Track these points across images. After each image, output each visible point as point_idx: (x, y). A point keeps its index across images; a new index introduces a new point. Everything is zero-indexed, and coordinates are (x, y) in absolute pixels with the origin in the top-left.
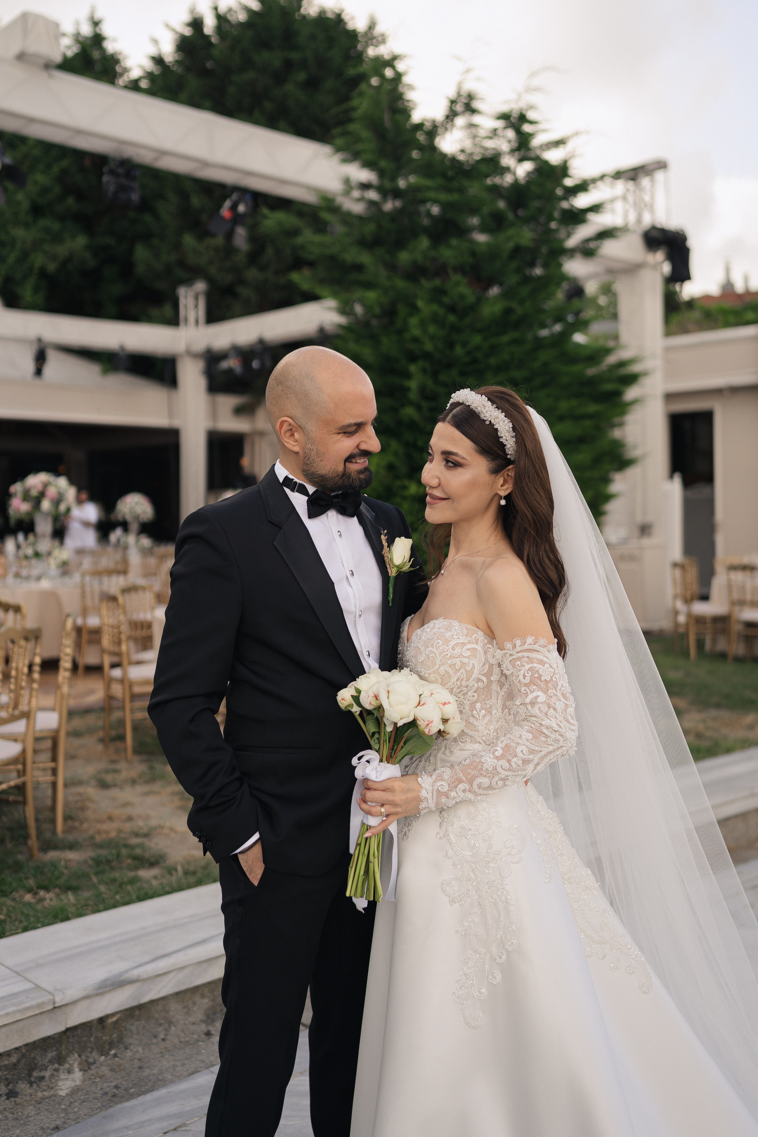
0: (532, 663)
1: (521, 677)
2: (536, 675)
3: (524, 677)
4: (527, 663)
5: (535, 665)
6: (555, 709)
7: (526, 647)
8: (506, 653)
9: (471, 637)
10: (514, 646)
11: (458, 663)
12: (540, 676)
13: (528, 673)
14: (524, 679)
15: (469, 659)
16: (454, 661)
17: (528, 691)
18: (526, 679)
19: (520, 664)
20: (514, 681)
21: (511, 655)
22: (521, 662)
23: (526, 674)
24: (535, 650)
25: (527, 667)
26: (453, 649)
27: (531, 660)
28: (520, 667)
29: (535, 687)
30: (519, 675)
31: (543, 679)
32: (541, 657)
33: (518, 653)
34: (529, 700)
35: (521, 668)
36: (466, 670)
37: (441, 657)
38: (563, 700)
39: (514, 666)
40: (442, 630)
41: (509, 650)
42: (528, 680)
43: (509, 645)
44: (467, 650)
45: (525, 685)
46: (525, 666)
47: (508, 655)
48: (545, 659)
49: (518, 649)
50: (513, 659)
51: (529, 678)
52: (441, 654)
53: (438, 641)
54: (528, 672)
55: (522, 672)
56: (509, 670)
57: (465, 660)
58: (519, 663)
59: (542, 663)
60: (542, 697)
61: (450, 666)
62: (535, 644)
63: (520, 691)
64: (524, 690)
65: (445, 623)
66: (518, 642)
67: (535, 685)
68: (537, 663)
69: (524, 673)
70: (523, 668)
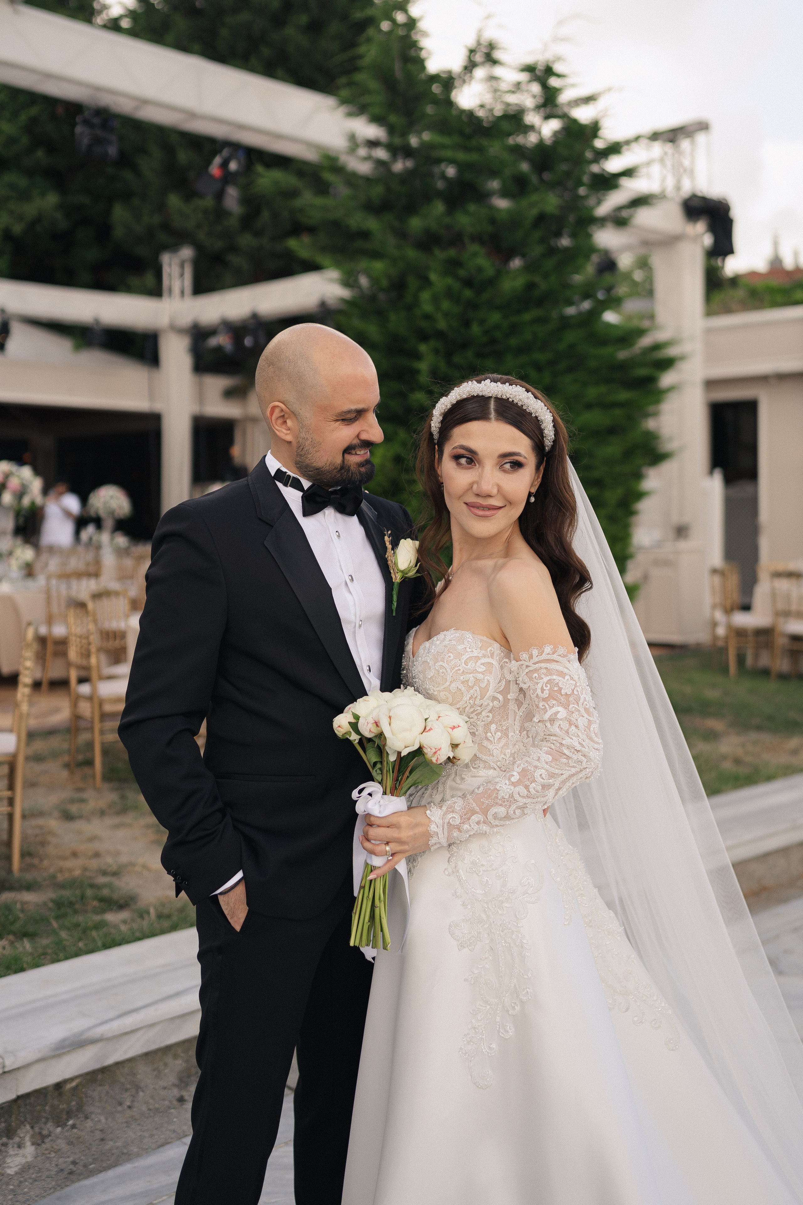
0: (551, 674)
1: (539, 691)
2: (556, 689)
3: (543, 690)
4: (546, 675)
5: (554, 677)
6: (577, 727)
7: (544, 656)
8: (522, 665)
9: (486, 650)
10: (531, 657)
11: (472, 679)
12: (560, 689)
13: (547, 687)
14: (543, 693)
15: (483, 674)
16: (466, 677)
17: (547, 706)
18: (544, 693)
19: (537, 677)
20: (531, 695)
21: (527, 666)
22: (538, 675)
23: (545, 688)
24: (554, 661)
25: (546, 679)
26: (466, 663)
27: (549, 672)
28: (537, 680)
29: (554, 702)
30: (536, 689)
31: (563, 692)
32: (561, 668)
33: (535, 664)
34: (548, 717)
35: (539, 681)
36: (480, 687)
37: (452, 672)
38: (586, 715)
39: (531, 679)
40: (454, 642)
41: (525, 661)
42: (547, 694)
43: (524, 656)
44: (481, 665)
45: (544, 700)
46: (543, 678)
47: (524, 666)
48: (566, 671)
49: (535, 659)
50: (530, 671)
51: (547, 692)
52: (453, 669)
53: (449, 654)
54: (547, 685)
55: (540, 685)
56: (525, 683)
57: (480, 676)
58: (536, 675)
59: (562, 674)
60: (562, 713)
61: (463, 682)
62: (553, 654)
63: (537, 707)
65: (457, 635)
66: (535, 652)
67: (554, 699)
68: (556, 675)
69: (542, 687)
70: (540, 681)
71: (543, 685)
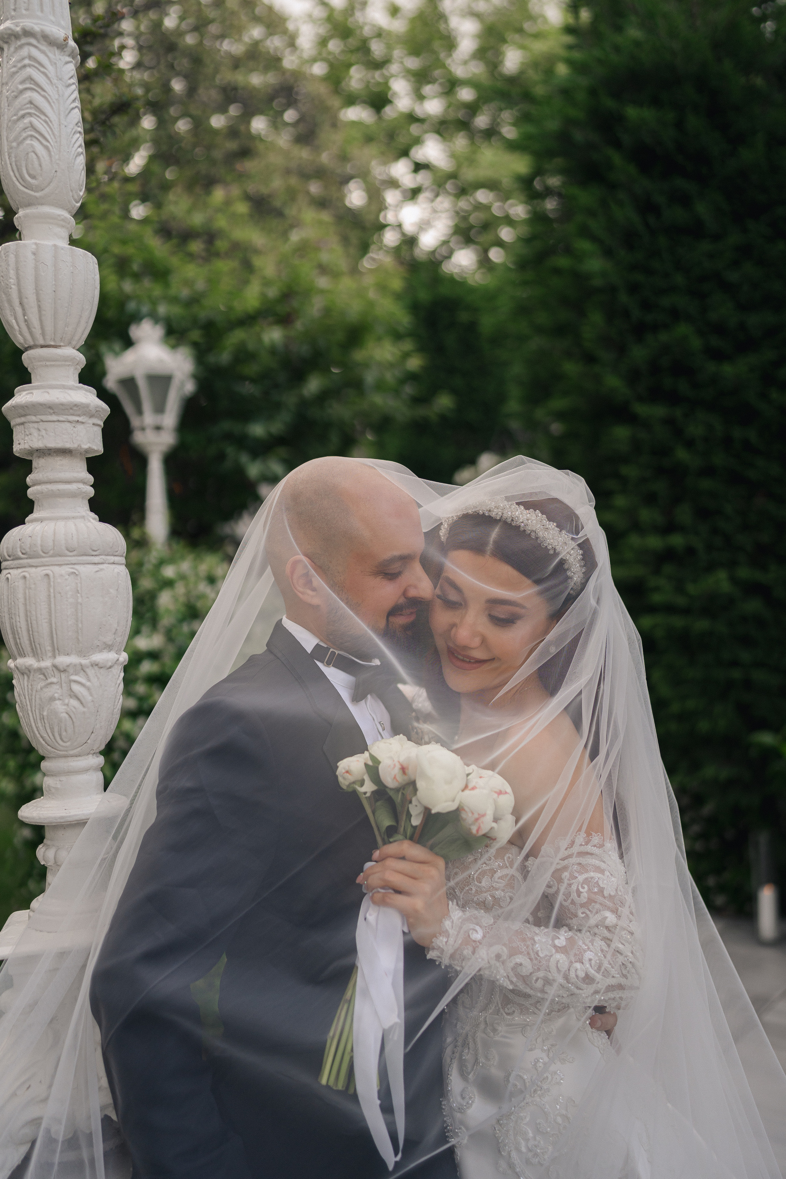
0: (587, 871)
1: (574, 895)
2: (596, 889)
3: (579, 893)
4: (580, 873)
5: (592, 874)
7: (575, 850)
12: (601, 889)
13: (583, 888)
14: (579, 896)
16: (482, 897)
17: (588, 912)
18: (582, 897)
19: (568, 876)
21: (552, 864)
22: (570, 873)
23: (581, 889)
24: (587, 853)
25: (581, 878)
26: (479, 880)
27: (583, 868)
28: (569, 880)
29: (597, 907)
30: (570, 892)
31: (606, 893)
32: (597, 863)
33: (563, 859)
34: (593, 924)
35: (571, 882)
37: (462, 893)
39: (559, 880)
41: (549, 859)
42: (585, 898)
44: (499, 879)
45: (582, 905)
46: (577, 877)
49: (564, 854)
51: (586, 895)
54: (583, 885)
55: (574, 888)
57: (500, 894)
58: (565, 874)
59: (600, 870)
62: (587, 843)
64: (583, 913)
66: (563, 846)
67: (596, 903)
68: (593, 872)
69: (578, 889)
70: (574, 881)
71: (578, 886)
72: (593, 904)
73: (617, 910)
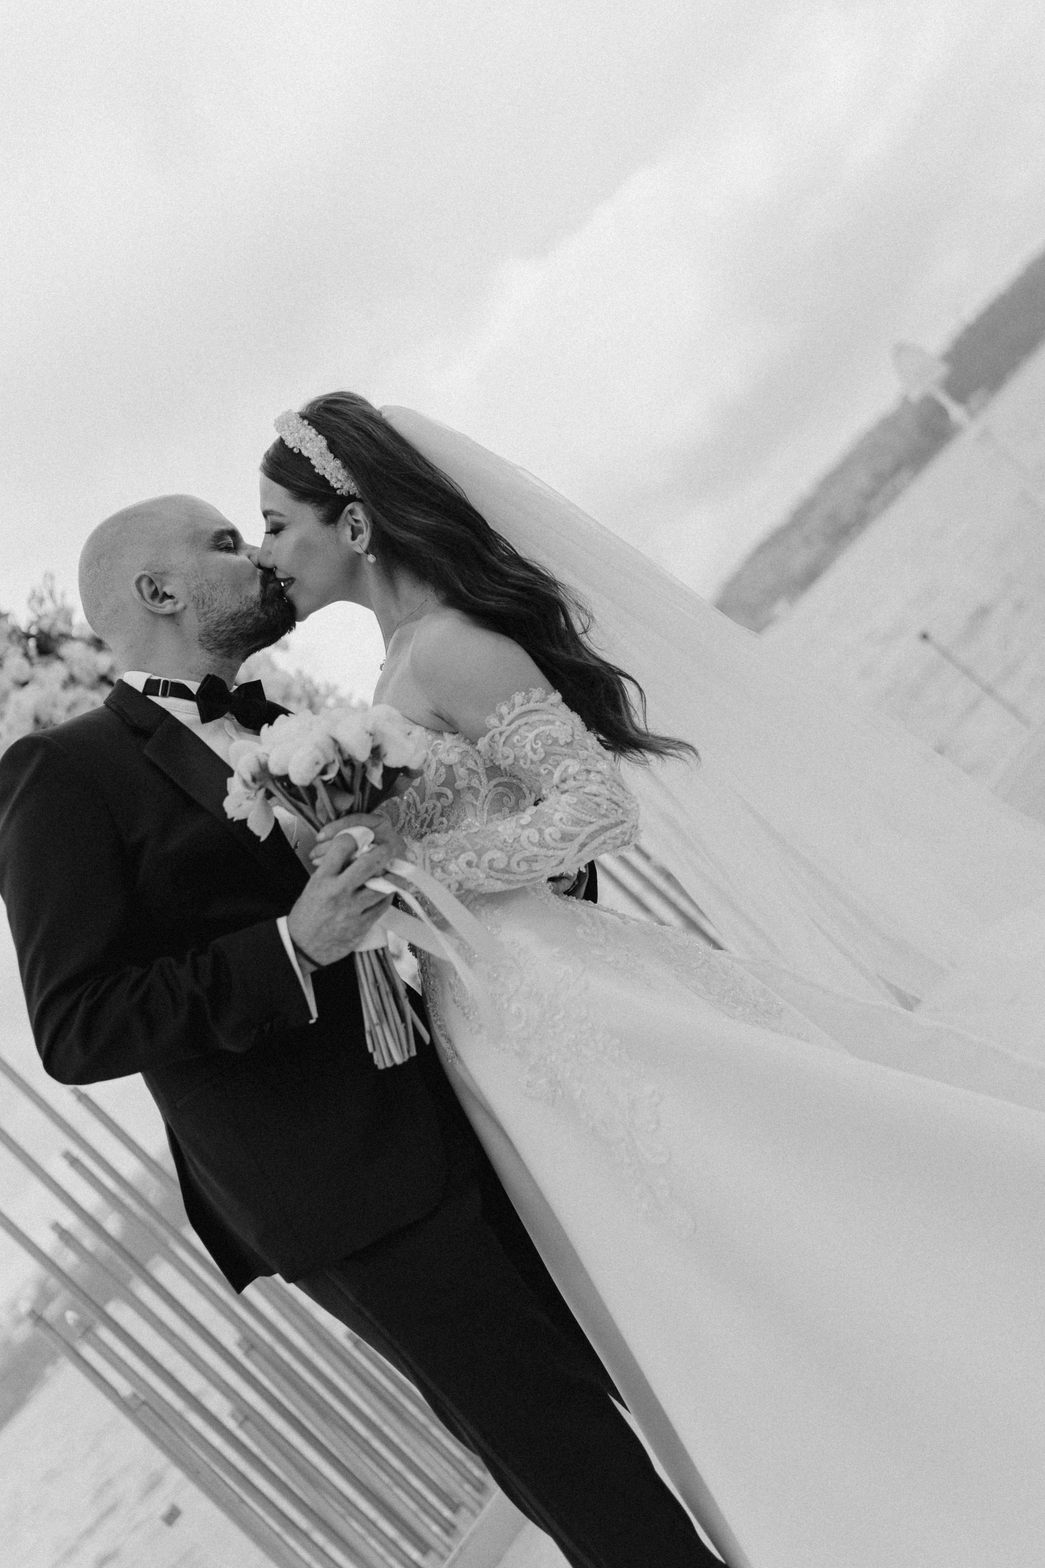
0: (536, 728)
1: (530, 754)
2: (550, 742)
3: (534, 751)
4: (530, 732)
5: (542, 728)
7: (517, 711)
8: (493, 736)
10: (501, 718)
12: (556, 741)
13: (537, 744)
14: (536, 754)
17: (550, 768)
19: (520, 740)
20: (524, 766)
21: (501, 734)
22: (521, 736)
23: (535, 747)
24: (531, 711)
25: (531, 736)
27: (531, 726)
28: (521, 742)
29: (557, 757)
30: (526, 754)
31: (561, 742)
32: (544, 717)
33: (509, 725)
34: (556, 778)
35: (523, 744)
39: (513, 747)
41: (496, 727)
42: (541, 753)
43: (493, 721)
45: (542, 761)
46: (527, 737)
47: (497, 735)
48: (551, 717)
49: (508, 719)
50: (507, 737)
51: (542, 750)
54: (537, 742)
55: (528, 747)
56: (508, 757)
58: (516, 738)
60: (571, 766)
62: (528, 702)
63: (538, 774)
64: (545, 770)
66: (504, 709)
67: (555, 754)
68: (542, 726)
69: (532, 747)
70: (526, 742)
71: (532, 745)
72: (552, 757)
73: (578, 754)
